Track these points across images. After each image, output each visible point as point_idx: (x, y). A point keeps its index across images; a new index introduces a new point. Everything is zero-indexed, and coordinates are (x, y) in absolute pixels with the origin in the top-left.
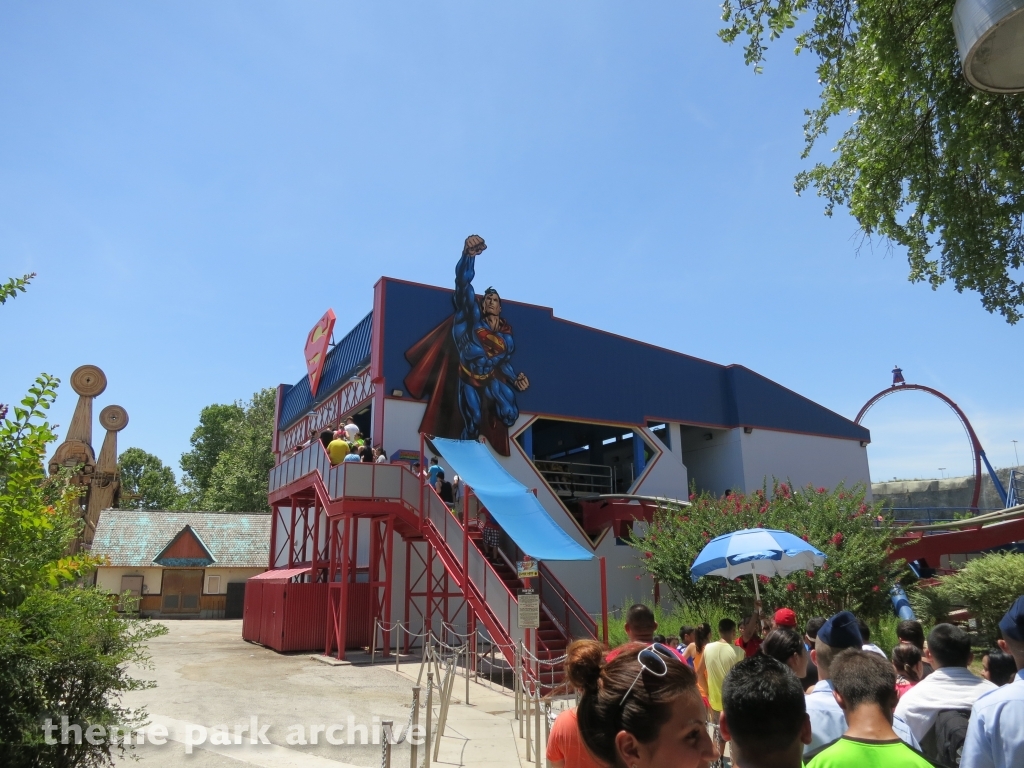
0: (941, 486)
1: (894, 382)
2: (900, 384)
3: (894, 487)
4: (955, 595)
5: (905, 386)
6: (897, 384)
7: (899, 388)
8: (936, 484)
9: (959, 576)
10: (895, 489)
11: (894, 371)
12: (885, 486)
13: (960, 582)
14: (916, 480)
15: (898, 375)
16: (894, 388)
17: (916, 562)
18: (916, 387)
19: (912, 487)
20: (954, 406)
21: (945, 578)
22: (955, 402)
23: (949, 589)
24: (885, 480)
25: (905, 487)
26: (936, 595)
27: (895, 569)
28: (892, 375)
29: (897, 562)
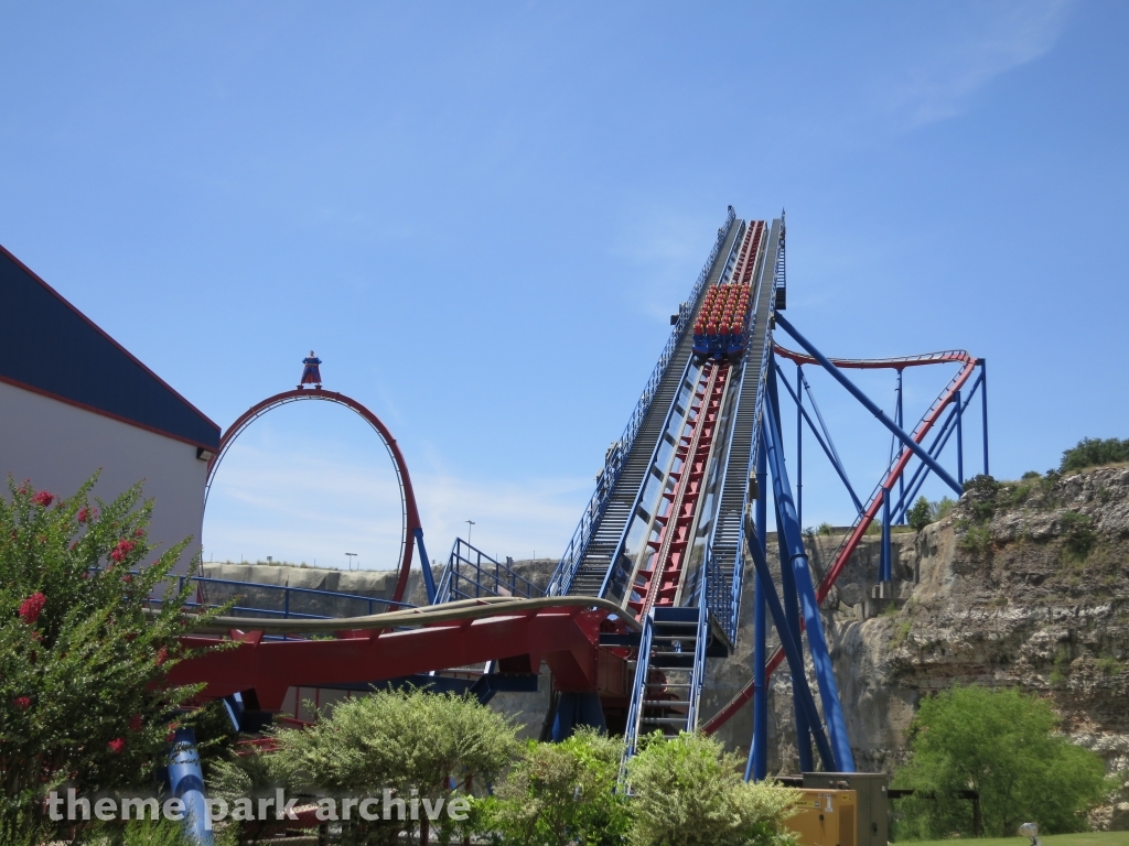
0: (342, 583)
1: (304, 381)
2: (312, 386)
3: (265, 574)
4: (299, 774)
5: (319, 393)
6: (307, 386)
7: (310, 393)
8: (335, 577)
9: (315, 734)
10: (265, 579)
11: (306, 361)
12: (250, 571)
13: (315, 744)
14: (304, 566)
15: (312, 369)
16: (299, 392)
17: (238, 697)
18: (338, 397)
19: (295, 578)
20: (391, 443)
21: (287, 735)
22: (394, 437)
23: (293, 759)
24: (252, 560)
25: (284, 577)
26: (265, 770)
27: (175, 705)
28: (302, 367)
29: (181, 690)
